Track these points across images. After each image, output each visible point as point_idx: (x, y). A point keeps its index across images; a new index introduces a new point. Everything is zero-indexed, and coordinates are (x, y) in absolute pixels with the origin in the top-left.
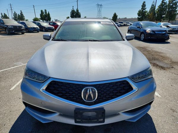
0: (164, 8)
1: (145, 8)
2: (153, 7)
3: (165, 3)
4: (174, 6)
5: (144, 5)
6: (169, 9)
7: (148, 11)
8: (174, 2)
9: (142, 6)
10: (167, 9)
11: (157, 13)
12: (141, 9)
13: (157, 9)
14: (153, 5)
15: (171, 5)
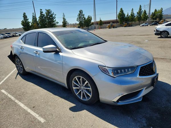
0: (44, 19)
1: (27, 19)
2: (34, 18)
3: (44, 15)
4: (51, 18)
5: (25, 16)
6: (48, 20)
7: (31, 22)
8: (50, 14)
9: (23, 17)
10: (47, 20)
11: (40, 23)
12: (23, 20)
13: (39, 20)
14: (33, 17)
15: (49, 16)
